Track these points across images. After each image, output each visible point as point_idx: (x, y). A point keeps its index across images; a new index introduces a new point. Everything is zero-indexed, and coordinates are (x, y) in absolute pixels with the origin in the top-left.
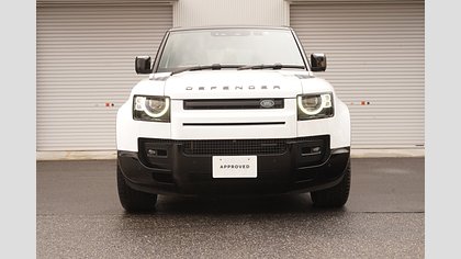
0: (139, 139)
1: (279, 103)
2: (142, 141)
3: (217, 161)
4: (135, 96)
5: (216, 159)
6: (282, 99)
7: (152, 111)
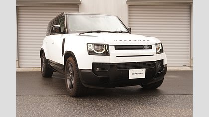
0: (92, 63)
1: (150, 47)
2: (93, 64)
3: (131, 72)
4: (87, 44)
5: (131, 71)
6: (151, 45)
7: (98, 51)
